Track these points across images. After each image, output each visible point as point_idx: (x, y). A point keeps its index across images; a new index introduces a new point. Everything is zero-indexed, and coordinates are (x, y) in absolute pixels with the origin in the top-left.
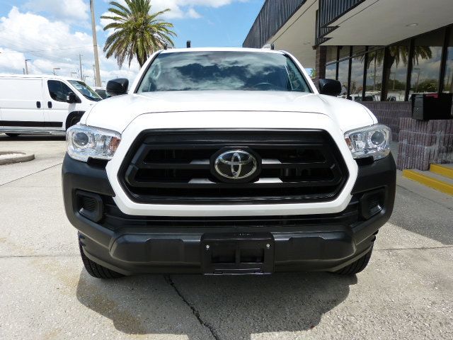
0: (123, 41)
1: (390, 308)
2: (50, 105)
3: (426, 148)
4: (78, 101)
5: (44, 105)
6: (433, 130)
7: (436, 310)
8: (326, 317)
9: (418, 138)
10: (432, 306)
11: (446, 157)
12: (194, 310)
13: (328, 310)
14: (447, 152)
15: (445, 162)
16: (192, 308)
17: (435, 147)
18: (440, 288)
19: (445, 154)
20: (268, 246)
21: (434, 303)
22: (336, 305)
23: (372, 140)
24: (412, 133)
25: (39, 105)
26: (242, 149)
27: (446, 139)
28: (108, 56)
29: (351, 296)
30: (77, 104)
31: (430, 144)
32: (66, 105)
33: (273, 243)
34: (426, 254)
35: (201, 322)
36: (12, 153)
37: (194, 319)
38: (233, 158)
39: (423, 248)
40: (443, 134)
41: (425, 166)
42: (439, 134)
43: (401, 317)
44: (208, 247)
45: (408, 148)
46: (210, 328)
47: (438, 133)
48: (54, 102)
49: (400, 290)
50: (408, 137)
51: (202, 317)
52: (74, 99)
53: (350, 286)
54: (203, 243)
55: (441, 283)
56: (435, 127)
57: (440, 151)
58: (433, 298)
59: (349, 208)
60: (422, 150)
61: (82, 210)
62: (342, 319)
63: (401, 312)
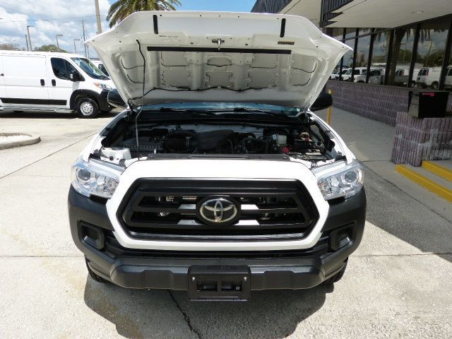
0: (126, 10)
2: (54, 83)
3: (419, 144)
4: (82, 79)
5: (48, 83)
6: (428, 128)
7: (398, 321)
8: (300, 325)
9: (412, 134)
10: (395, 317)
11: (438, 154)
12: (186, 316)
13: (304, 318)
14: (439, 149)
15: (437, 159)
16: (184, 314)
17: (428, 145)
18: (406, 299)
19: (437, 151)
20: (245, 278)
21: (398, 314)
22: (311, 314)
23: (345, 178)
24: (407, 128)
25: (43, 82)
26: (224, 197)
27: (439, 137)
28: (111, 25)
29: (326, 305)
30: (81, 82)
31: (424, 141)
32: (70, 83)
33: (250, 275)
34: (401, 261)
35: (191, 329)
36: (19, 134)
37: (186, 326)
38: (216, 205)
39: (399, 255)
40: (436, 131)
41: (418, 163)
42: (434, 132)
43: (366, 328)
44: (194, 278)
45: (403, 142)
46: (199, 334)
47: (432, 131)
48: (57, 80)
49: (370, 299)
50: (404, 132)
51: (192, 323)
52: (78, 78)
53: (327, 294)
54: (189, 275)
55: (408, 293)
56: (429, 124)
57: (433, 148)
58: (397, 309)
59: (319, 243)
60: (416, 146)
61: (86, 238)
62: (314, 328)
63: (367, 323)
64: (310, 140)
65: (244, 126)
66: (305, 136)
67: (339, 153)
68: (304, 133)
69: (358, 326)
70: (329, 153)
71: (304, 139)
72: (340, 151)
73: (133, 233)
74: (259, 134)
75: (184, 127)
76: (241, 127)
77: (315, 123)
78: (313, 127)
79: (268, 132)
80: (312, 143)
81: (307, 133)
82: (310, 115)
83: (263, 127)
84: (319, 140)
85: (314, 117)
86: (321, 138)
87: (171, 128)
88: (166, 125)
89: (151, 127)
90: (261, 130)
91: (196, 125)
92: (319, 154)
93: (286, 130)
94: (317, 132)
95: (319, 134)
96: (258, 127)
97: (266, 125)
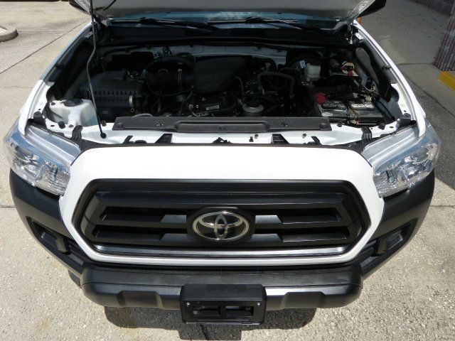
1: (389, 300)
7: (437, 305)
10: (433, 298)
18: (447, 271)
21: (437, 294)
26: (228, 210)
33: (265, 297)
34: (443, 215)
38: (218, 220)
43: (398, 314)
55: (449, 264)
58: (436, 287)
62: (336, 313)
63: (400, 306)
64: (355, 75)
65: (260, 47)
66: (349, 69)
67: (407, 115)
68: (348, 64)
69: (390, 311)
70: (385, 104)
71: (346, 72)
72: (408, 112)
73: (99, 247)
74: (281, 59)
75: (175, 50)
76: (256, 48)
77: (364, 45)
78: (360, 52)
79: (293, 57)
80: (358, 79)
81: (352, 65)
82: (356, 30)
83: (285, 49)
84: (370, 78)
85: (362, 34)
86: (374, 75)
87: (156, 51)
88: (150, 48)
89: (128, 50)
90: (284, 53)
91: (191, 46)
92: (371, 106)
93: (319, 53)
94: (367, 64)
95: (371, 69)
96: (280, 50)
97: (292, 46)
